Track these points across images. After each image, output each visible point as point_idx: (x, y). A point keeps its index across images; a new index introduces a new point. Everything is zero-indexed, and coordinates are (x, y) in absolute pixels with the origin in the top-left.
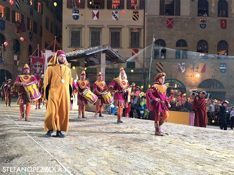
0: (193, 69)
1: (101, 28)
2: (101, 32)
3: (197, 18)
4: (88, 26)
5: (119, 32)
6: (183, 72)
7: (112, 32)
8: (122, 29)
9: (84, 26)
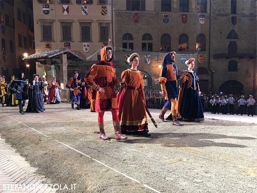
2: (72, 27)
3: (161, 13)
4: (59, 20)
5: (89, 27)
6: (148, 63)
7: (82, 27)
8: (92, 23)
9: (55, 21)
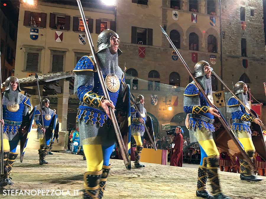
0: (166, 102)
1: (64, 52)
2: (65, 57)
3: (169, 50)
4: (48, 48)
8: (90, 54)
9: (44, 48)
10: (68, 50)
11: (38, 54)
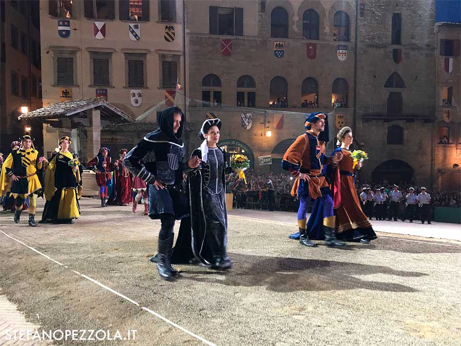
0: (264, 123)
1: (110, 54)
2: (111, 61)
3: (270, 41)
4: (87, 48)
5: (142, 61)
6: (248, 128)
7: (129, 61)
8: (148, 55)
9: (80, 49)
10: (115, 50)
11: (72, 59)
